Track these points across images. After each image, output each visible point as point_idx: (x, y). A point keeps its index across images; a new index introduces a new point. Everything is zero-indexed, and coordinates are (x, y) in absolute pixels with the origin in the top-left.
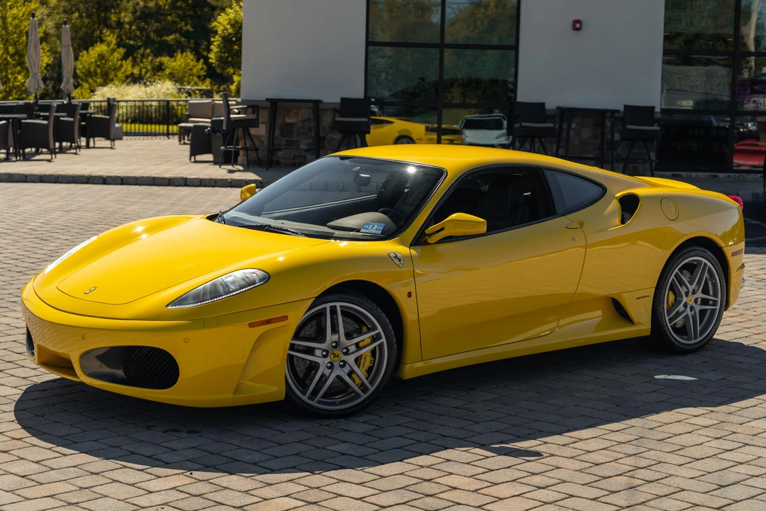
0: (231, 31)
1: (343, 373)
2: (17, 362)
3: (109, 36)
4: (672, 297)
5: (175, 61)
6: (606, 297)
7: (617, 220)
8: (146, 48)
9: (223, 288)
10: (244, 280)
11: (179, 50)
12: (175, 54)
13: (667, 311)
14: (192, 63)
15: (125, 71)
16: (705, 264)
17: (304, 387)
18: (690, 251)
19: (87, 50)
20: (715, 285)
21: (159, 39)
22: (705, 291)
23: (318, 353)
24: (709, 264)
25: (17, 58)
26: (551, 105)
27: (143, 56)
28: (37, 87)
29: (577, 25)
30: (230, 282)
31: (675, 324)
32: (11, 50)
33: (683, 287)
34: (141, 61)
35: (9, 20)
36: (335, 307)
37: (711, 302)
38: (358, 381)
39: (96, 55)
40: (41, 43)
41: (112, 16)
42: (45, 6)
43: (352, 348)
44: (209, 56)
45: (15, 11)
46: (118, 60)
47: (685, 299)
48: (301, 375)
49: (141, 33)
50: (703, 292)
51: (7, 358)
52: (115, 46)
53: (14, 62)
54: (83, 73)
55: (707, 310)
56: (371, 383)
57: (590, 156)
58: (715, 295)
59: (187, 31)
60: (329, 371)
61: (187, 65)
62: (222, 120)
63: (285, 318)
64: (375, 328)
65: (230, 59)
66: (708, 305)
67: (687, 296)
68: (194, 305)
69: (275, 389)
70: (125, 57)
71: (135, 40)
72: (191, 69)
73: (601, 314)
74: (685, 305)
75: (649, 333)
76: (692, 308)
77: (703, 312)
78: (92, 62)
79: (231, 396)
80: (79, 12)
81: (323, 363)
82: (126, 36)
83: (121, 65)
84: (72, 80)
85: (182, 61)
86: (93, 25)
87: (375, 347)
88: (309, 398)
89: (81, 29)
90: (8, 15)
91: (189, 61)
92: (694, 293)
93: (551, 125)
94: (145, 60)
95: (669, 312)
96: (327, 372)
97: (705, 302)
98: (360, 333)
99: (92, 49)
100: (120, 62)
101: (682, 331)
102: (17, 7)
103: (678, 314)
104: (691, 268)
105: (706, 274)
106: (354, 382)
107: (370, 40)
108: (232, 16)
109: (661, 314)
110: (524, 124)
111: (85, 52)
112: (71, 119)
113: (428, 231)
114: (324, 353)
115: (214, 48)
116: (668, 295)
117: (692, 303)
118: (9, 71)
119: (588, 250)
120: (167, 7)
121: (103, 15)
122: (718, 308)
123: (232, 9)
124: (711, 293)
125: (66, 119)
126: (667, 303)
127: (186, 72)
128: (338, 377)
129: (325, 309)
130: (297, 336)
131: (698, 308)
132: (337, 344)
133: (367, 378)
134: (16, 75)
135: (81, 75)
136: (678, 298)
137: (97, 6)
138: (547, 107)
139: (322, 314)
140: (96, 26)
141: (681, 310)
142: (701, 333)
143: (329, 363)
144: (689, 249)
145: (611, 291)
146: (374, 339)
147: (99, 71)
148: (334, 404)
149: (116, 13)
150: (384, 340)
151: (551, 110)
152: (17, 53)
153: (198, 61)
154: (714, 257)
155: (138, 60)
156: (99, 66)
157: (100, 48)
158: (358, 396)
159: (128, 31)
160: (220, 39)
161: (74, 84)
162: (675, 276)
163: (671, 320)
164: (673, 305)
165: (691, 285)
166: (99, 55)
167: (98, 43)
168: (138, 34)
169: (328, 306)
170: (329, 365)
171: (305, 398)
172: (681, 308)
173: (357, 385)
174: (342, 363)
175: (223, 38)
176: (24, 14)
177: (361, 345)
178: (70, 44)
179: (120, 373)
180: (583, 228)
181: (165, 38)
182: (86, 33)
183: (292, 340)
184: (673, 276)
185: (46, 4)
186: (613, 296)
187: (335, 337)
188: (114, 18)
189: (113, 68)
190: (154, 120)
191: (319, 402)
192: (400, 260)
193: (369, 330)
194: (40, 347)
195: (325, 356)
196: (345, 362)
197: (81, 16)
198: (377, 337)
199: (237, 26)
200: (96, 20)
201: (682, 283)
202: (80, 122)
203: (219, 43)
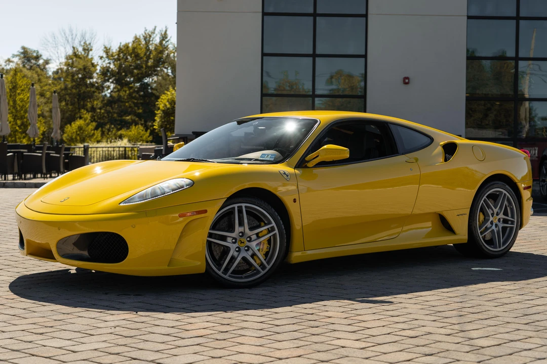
0: (168, 106)
1: (248, 255)
3: (86, 114)
4: (482, 217)
5: (131, 131)
6: (435, 213)
7: (442, 160)
8: (112, 124)
9: (161, 190)
10: (175, 185)
11: (134, 124)
12: (131, 127)
13: (479, 227)
14: (142, 133)
15: (97, 138)
16: (505, 194)
17: (219, 265)
18: (494, 184)
19: (71, 125)
20: (512, 210)
21: (120, 118)
22: (506, 213)
23: (229, 240)
24: (507, 194)
25: (22, 127)
27: (109, 130)
28: (34, 134)
29: (406, 81)
30: (165, 187)
31: (485, 236)
32: (19, 122)
33: (490, 209)
34: (108, 134)
35: (18, 102)
36: (241, 207)
37: (510, 222)
38: (258, 261)
39: (77, 127)
40: (39, 117)
41: (88, 104)
42: (43, 97)
43: (254, 237)
44: (154, 124)
45: (21, 96)
46: (91, 130)
47: (491, 219)
48: (217, 257)
49: (108, 115)
50: (504, 214)
52: (90, 121)
53: (20, 130)
54: (67, 139)
55: (507, 227)
56: (268, 263)
58: (513, 217)
59: (139, 113)
60: (238, 253)
61: (139, 133)
62: (162, 149)
63: (205, 211)
64: (270, 223)
65: (168, 126)
66: (508, 223)
67: (492, 216)
68: (139, 202)
69: (199, 263)
70: (96, 128)
71: (103, 120)
72: (141, 137)
73: (431, 225)
74: (492, 223)
75: (466, 242)
76: (496, 225)
77: (504, 229)
78: (74, 132)
79: (166, 267)
80: (65, 101)
81: (233, 247)
82: (98, 117)
83: (94, 134)
84: (59, 131)
85: (134, 130)
86: (75, 110)
87: (270, 237)
88: (222, 273)
89: (67, 112)
90: (17, 99)
91: (140, 131)
92: (497, 214)
94: (110, 133)
95: (480, 228)
96: (236, 254)
97: (505, 221)
98: (259, 226)
99: (74, 124)
100: (93, 132)
101: (490, 242)
103: (487, 229)
104: (494, 197)
105: (506, 202)
106: (256, 262)
107: (264, 92)
108: (170, 97)
109: (475, 228)
111: (69, 125)
112: (58, 155)
113: (307, 158)
114: (234, 241)
115: (157, 119)
116: (479, 215)
117: (496, 221)
118: (17, 137)
119: (420, 186)
120: (125, 97)
121: (82, 103)
122: (515, 226)
123: (169, 92)
124: (510, 215)
125: (54, 155)
126: (479, 221)
127: (138, 139)
128: (244, 259)
129: (234, 208)
130: (214, 226)
131: (501, 225)
132: (243, 234)
133: (265, 260)
134: (22, 139)
135: (66, 141)
136: (486, 218)
137: (78, 97)
139: (232, 212)
140: (77, 111)
141: (488, 226)
142: (504, 244)
143: (237, 248)
144: (493, 183)
145: (438, 210)
146: (269, 231)
147: (78, 138)
148: (241, 278)
149: (90, 101)
150: (276, 231)
152: (22, 124)
153: (146, 131)
154: (511, 190)
155: (105, 133)
156: (79, 135)
157: (79, 122)
158: (258, 272)
159: (99, 114)
160: (161, 112)
161: (60, 133)
162: (484, 201)
163: (482, 233)
164: (483, 222)
165: (496, 208)
166: (79, 127)
167: (78, 119)
168: (106, 115)
169: (236, 206)
170: (237, 249)
171: (220, 273)
172: (488, 224)
173: (258, 264)
174: (246, 248)
175: (163, 111)
177: (260, 235)
178: (58, 106)
179: (86, 253)
180: (418, 163)
181: (124, 118)
182: (70, 115)
183: (210, 229)
184: (482, 201)
185: (44, 96)
186: (440, 213)
187: (241, 229)
188: (89, 105)
189: (88, 136)
190: (115, 157)
191: (229, 276)
192: (287, 176)
193: (266, 224)
194: (28, 241)
195: (234, 243)
196: (248, 247)
197: (67, 104)
198: (272, 229)
199: (173, 102)
200: (77, 106)
201: (489, 207)
202: (64, 159)
203: (160, 115)
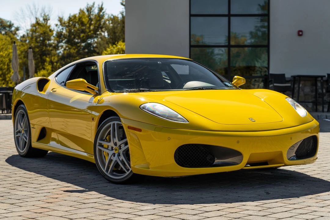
2: (29, 182)
3: (48, 66)
26: (288, 75)
28: (16, 79)
29: (300, 33)
41: (47, 59)
51: (22, 180)
57: (310, 101)
93: (289, 85)
102: (3, 51)
107: (192, 44)
110: (275, 84)
123: (109, 48)
134: (2, 85)
137: (40, 54)
138: (287, 76)
149: (49, 57)
151: (289, 78)
157: (43, 72)
167: (42, 70)
176: (6, 54)
178: (33, 59)
